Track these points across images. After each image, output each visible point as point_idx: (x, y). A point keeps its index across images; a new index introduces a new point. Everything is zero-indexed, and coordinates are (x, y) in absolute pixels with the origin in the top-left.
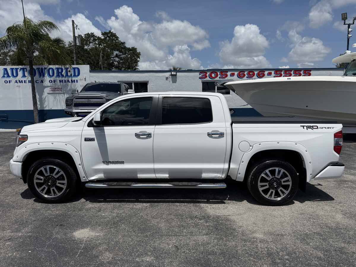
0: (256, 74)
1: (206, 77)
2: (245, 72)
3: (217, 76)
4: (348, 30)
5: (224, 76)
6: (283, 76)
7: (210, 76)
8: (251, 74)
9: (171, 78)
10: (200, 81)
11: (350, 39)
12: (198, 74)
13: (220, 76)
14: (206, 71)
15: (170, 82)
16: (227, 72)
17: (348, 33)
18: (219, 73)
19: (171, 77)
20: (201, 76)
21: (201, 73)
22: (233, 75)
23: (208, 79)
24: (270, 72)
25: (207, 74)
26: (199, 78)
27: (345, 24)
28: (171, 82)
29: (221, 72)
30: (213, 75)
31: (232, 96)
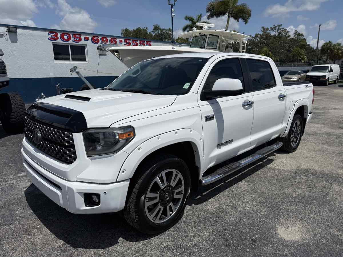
0: (109, 40)
1: (57, 38)
2: (98, 37)
3: (69, 39)
4: (172, 10)
5: (78, 40)
6: (131, 45)
7: (62, 38)
8: (104, 40)
9: (8, 36)
10: (50, 43)
11: (173, 18)
12: (46, 33)
13: (73, 39)
14: (56, 32)
15: (7, 41)
16: (81, 35)
17: (172, 13)
18: (71, 36)
19: (8, 34)
20: (51, 37)
21: (50, 32)
22: (87, 39)
23: (59, 41)
24: (120, 39)
25: (58, 35)
26: (49, 39)
27: (169, 4)
28: (9, 41)
29: (74, 34)
30: (65, 37)
31: (88, 62)
